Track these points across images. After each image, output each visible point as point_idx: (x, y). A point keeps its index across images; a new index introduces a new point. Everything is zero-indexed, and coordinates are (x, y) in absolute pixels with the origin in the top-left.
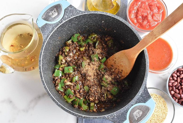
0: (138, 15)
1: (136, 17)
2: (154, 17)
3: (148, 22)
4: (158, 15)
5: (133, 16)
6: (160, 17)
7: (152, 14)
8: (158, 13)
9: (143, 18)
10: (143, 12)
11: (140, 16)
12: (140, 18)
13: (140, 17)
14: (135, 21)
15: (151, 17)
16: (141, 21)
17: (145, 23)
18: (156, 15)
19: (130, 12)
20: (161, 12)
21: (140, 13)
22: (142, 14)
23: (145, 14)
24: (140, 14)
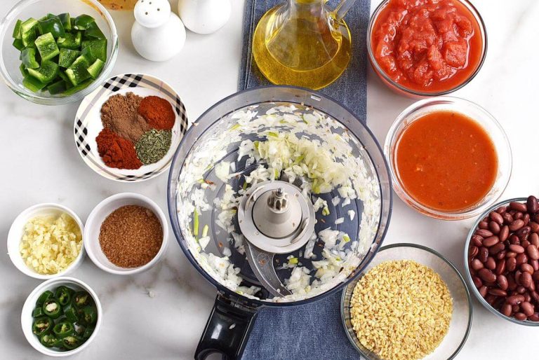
0: (400, 49)
1: (395, 54)
2: (447, 52)
3: (431, 68)
4: (460, 47)
5: (384, 51)
6: (465, 53)
7: (441, 44)
8: (460, 43)
9: (416, 58)
10: (414, 38)
11: (407, 52)
12: (406, 57)
13: (407, 54)
14: (392, 65)
15: (438, 52)
16: (408, 66)
17: (421, 70)
18: (452, 47)
19: (377, 40)
20: (468, 39)
21: (405, 41)
22: (413, 44)
23: (421, 46)
24: (407, 46)
